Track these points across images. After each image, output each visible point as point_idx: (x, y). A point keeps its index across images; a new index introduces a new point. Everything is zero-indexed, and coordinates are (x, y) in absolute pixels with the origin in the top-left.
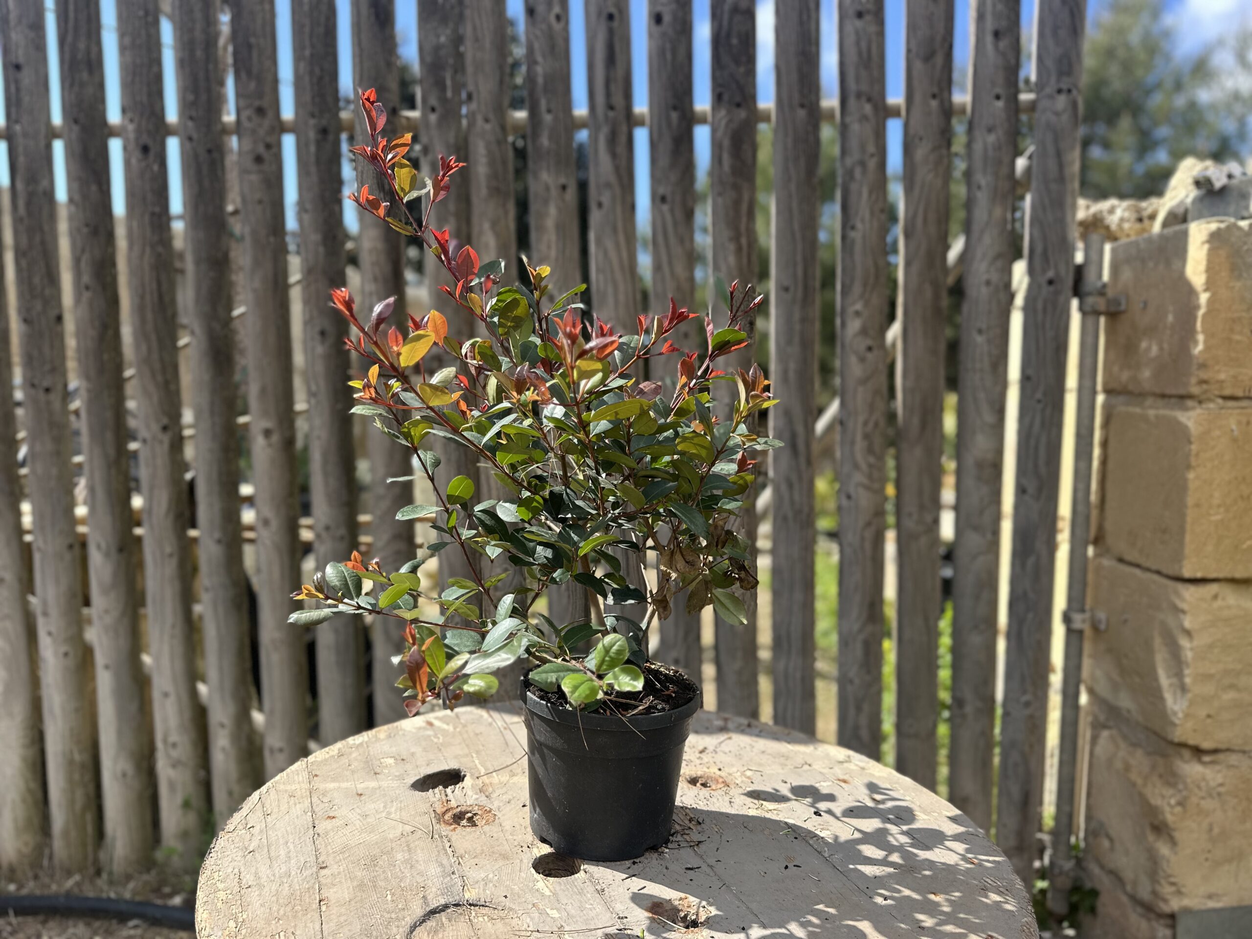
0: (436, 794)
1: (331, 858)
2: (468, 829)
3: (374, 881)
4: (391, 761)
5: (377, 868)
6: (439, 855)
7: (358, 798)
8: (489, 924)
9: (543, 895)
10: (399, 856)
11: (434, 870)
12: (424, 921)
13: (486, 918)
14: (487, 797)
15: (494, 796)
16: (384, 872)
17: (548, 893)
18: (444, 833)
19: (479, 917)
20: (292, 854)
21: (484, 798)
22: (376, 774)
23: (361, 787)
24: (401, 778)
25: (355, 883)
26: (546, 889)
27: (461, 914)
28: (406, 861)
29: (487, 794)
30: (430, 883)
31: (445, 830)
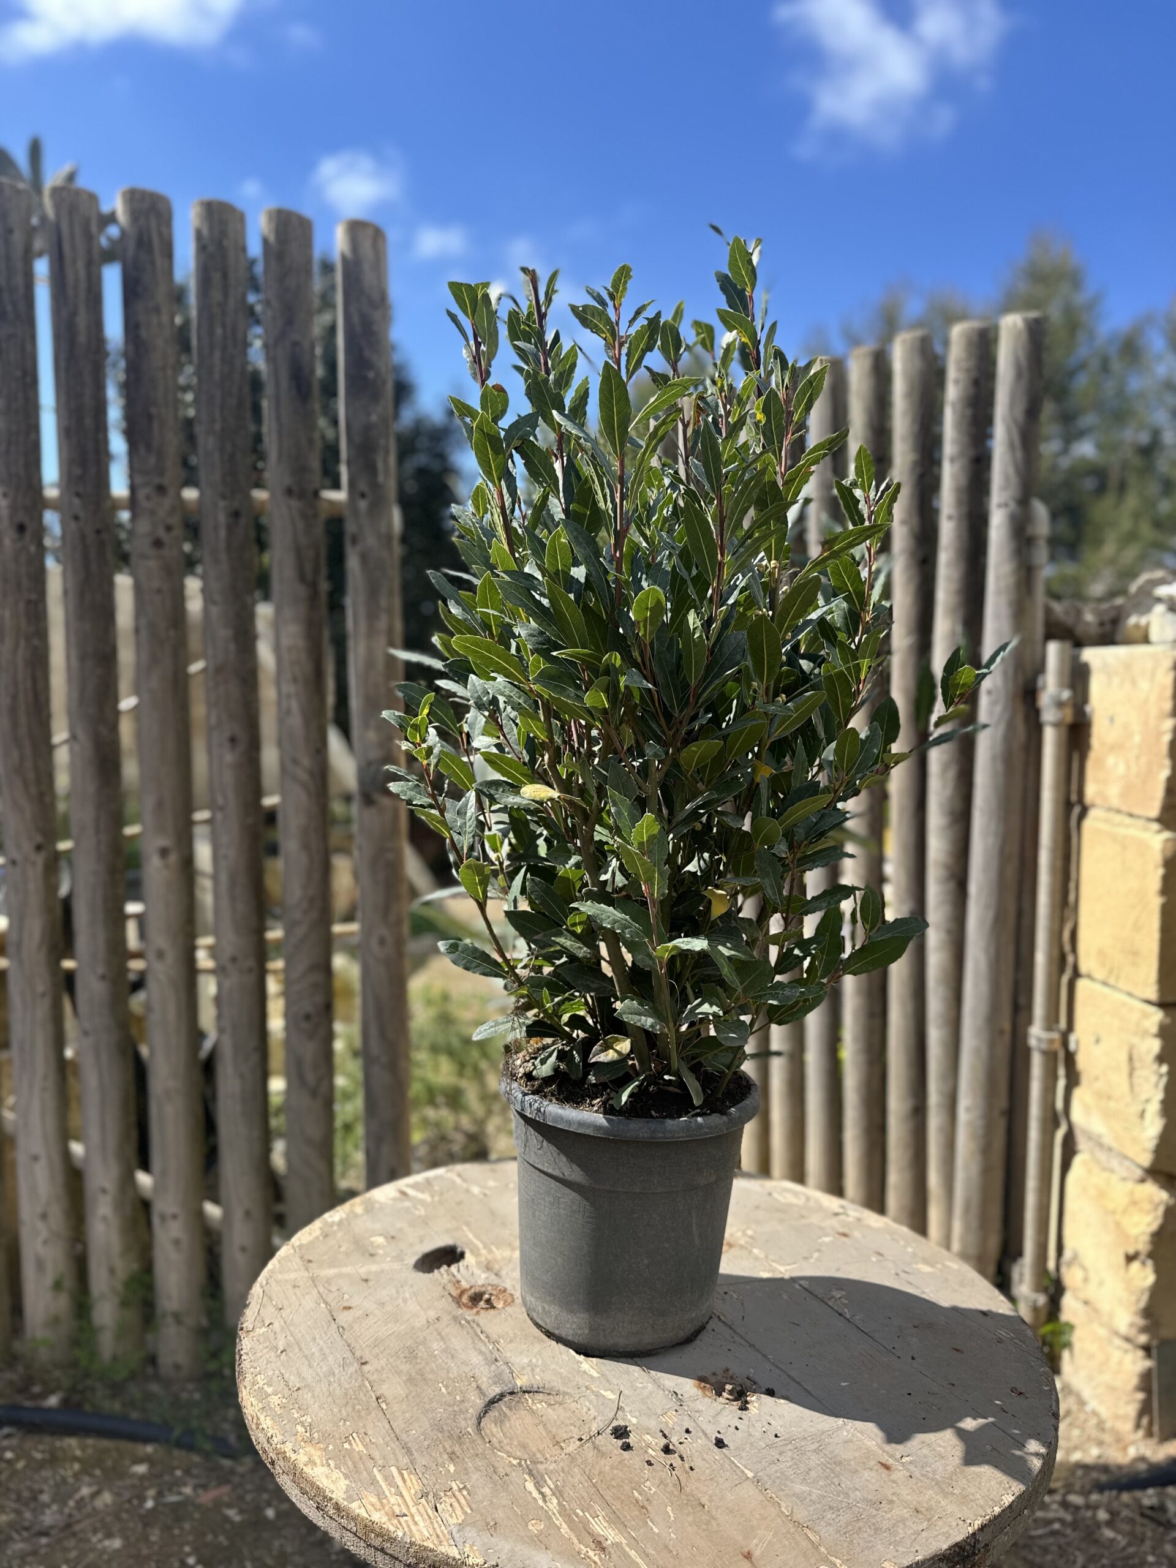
0: (442, 1274)
1: (367, 1351)
2: (492, 1311)
3: (421, 1373)
4: (380, 1240)
5: (419, 1361)
6: (473, 1342)
7: (365, 1284)
8: (549, 1410)
9: (592, 1377)
10: (435, 1346)
11: (476, 1359)
12: (486, 1412)
13: (543, 1404)
14: (497, 1275)
15: (503, 1273)
16: (427, 1363)
17: (595, 1375)
18: (469, 1318)
19: (538, 1405)
20: (327, 1351)
21: (493, 1277)
22: (372, 1255)
23: (363, 1270)
24: (399, 1258)
25: (404, 1378)
26: (592, 1370)
27: (518, 1402)
28: (445, 1351)
29: (495, 1271)
30: (477, 1373)
31: (469, 1314)
